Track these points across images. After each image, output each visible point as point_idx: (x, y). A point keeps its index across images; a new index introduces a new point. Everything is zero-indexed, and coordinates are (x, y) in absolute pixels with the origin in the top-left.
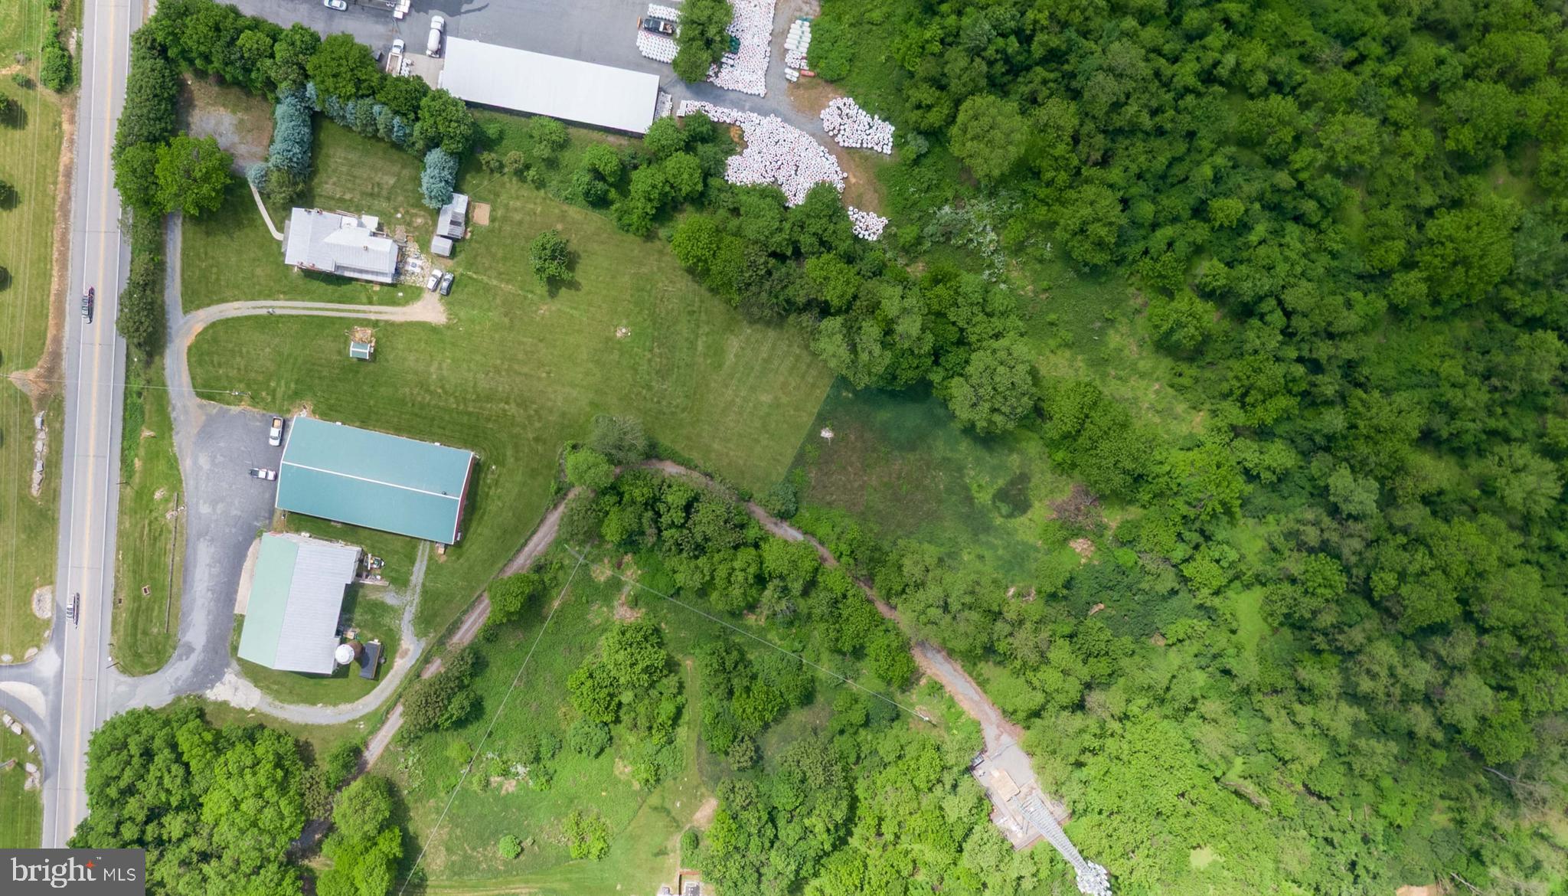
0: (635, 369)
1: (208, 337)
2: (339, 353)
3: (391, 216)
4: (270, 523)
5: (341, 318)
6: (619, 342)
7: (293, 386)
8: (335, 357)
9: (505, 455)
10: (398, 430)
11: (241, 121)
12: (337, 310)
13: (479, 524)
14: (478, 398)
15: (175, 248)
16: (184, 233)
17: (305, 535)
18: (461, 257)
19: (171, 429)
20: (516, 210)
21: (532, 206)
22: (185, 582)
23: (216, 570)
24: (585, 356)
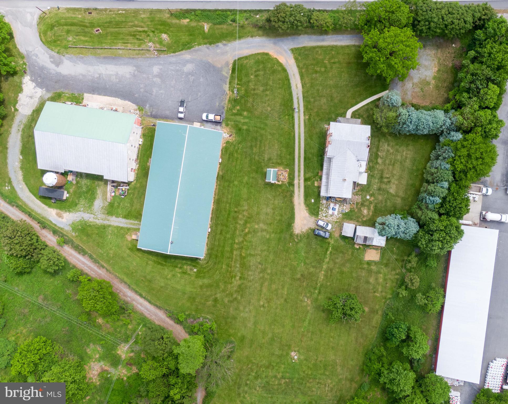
0: (269, 366)
1: (276, 67)
2: (270, 159)
3: (368, 192)
4: (148, 116)
5: (294, 159)
6: (288, 354)
7: (245, 127)
8: (266, 157)
9: (204, 277)
10: (218, 202)
11: (428, 83)
12: (299, 157)
13: (154, 262)
14: (242, 258)
15: (336, 41)
16: (348, 46)
17: (141, 141)
18: (342, 243)
19: (211, 43)
20: (377, 279)
21: (380, 290)
22: (105, 58)
23: (113, 79)
24: (276, 331)
